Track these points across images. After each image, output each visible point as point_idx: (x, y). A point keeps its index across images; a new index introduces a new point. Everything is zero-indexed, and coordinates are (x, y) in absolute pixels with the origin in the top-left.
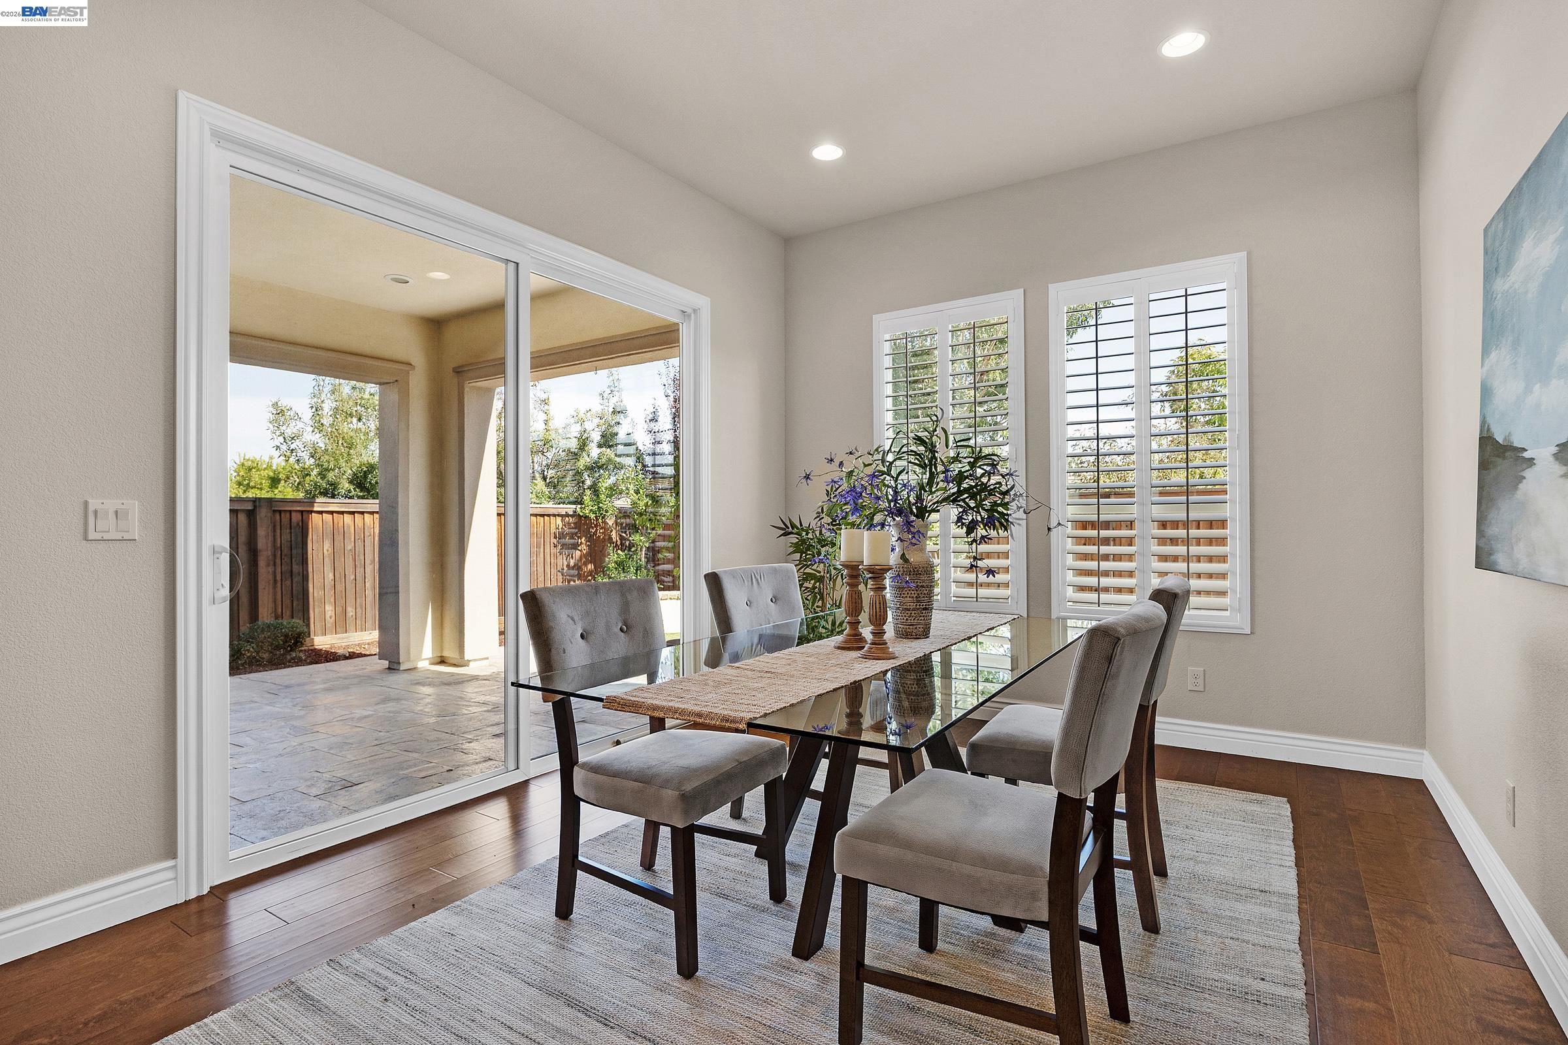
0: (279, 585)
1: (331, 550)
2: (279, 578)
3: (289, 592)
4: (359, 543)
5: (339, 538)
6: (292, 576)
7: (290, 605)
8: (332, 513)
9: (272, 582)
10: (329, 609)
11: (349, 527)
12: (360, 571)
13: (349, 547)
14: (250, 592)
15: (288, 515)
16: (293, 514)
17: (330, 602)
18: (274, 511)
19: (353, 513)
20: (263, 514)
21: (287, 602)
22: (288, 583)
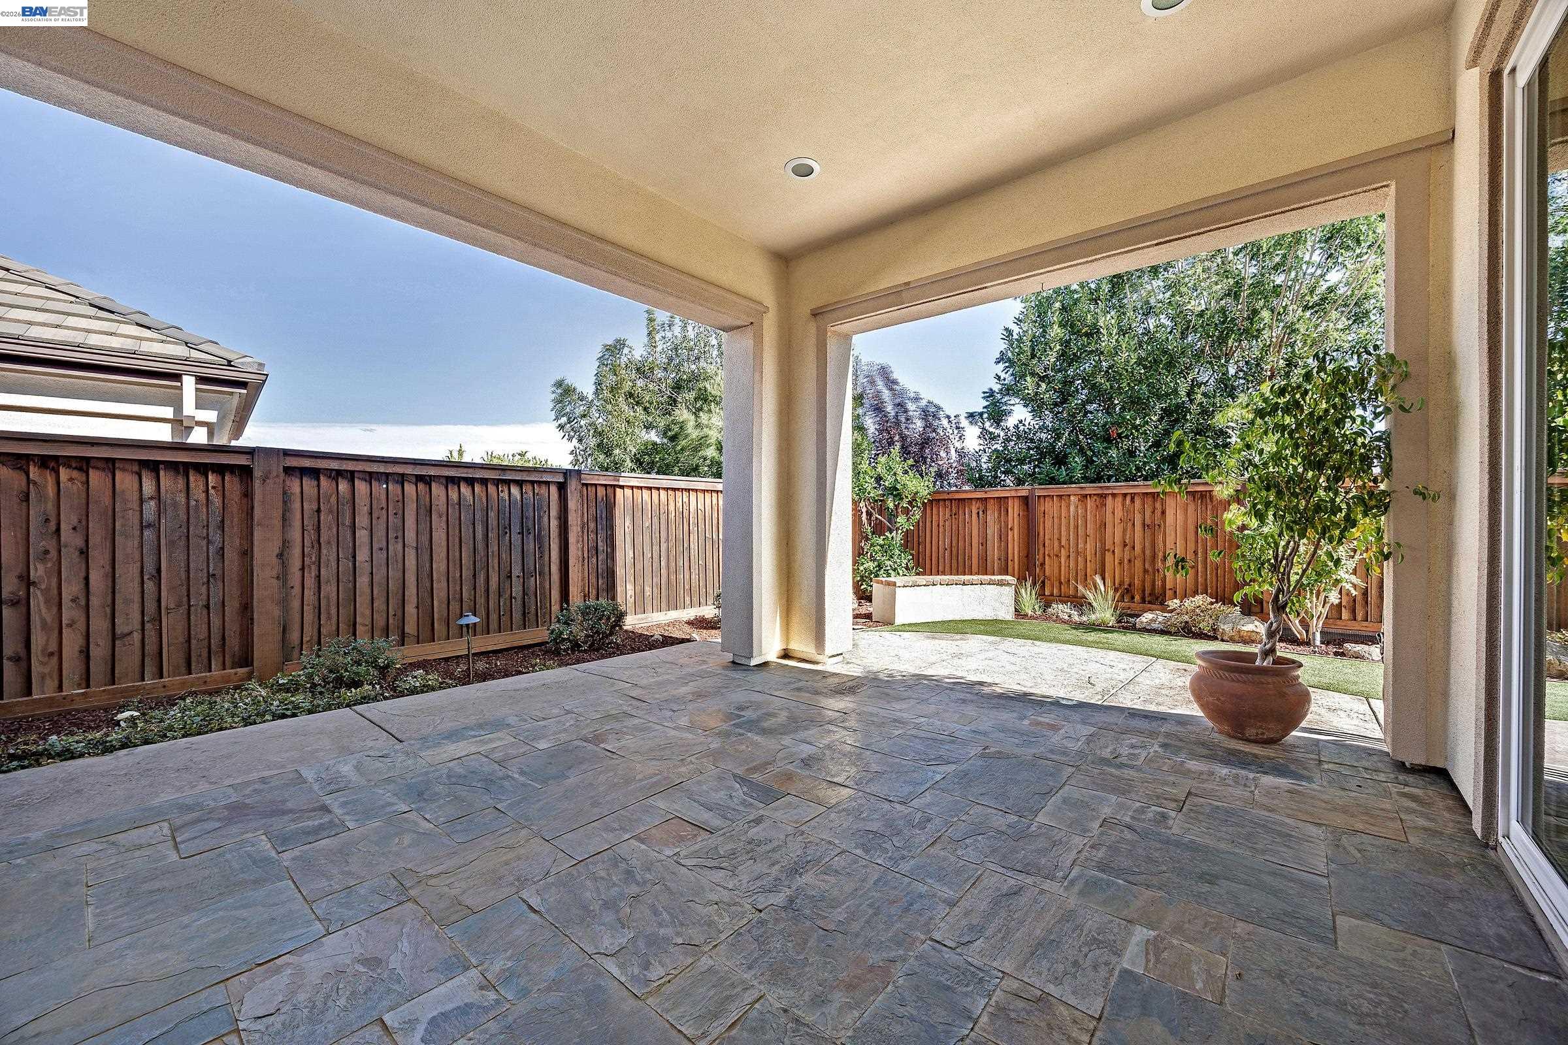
0: (586, 561)
1: (631, 527)
2: (586, 555)
3: (595, 570)
4: (655, 520)
5: (638, 514)
6: (597, 553)
7: (595, 583)
8: (632, 487)
9: (581, 559)
10: (630, 587)
11: (647, 503)
12: (656, 548)
13: (647, 524)
14: (560, 570)
15: (594, 488)
16: (599, 488)
17: (630, 581)
18: (583, 484)
19: (650, 488)
20: (573, 486)
21: (593, 580)
22: (594, 560)
